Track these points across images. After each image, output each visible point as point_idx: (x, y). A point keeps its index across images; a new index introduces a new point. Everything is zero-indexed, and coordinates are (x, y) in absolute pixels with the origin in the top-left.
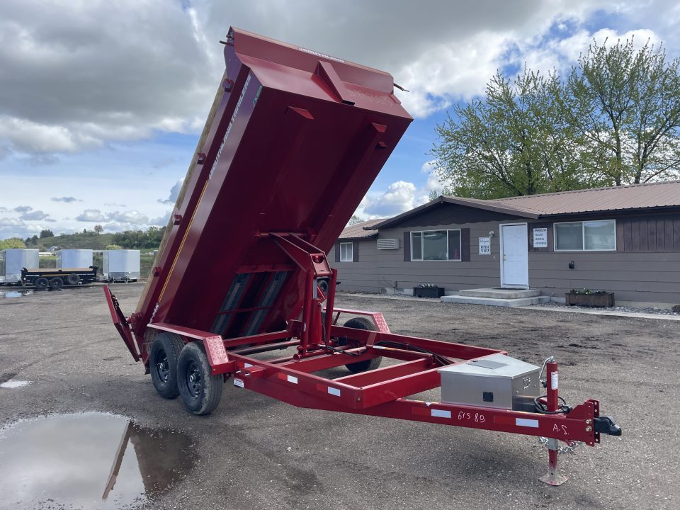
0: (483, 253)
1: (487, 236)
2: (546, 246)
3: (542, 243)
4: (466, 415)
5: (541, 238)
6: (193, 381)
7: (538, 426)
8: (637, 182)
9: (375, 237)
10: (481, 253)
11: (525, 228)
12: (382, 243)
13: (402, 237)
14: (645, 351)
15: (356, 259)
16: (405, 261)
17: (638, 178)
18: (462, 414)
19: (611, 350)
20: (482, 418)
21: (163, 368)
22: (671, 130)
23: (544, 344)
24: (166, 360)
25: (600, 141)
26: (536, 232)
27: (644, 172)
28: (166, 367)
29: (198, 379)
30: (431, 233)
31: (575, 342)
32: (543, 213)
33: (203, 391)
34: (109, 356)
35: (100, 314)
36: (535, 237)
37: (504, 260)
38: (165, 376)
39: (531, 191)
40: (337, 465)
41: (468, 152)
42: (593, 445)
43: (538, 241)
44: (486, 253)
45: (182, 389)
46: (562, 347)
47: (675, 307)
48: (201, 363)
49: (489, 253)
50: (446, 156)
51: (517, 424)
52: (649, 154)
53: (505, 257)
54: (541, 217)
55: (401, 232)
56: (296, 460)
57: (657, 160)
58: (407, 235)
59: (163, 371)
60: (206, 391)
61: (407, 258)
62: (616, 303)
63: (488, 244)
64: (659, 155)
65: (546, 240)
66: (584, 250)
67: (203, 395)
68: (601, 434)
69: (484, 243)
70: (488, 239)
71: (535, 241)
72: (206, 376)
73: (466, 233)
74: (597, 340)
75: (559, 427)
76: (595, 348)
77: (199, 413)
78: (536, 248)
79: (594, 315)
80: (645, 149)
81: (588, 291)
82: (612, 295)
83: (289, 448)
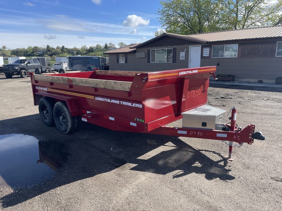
0: (182, 59)
1: (184, 51)
2: (208, 55)
3: (207, 54)
4: (194, 133)
5: (207, 52)
6: (62, 119)
7: (226, 137)
8: (243, 28)
9: (134, 52)
10: (181, 59)
11: (200, 48)
12: (138, 55)
13: (147, 52)
14: (251, 99)
15: (126, 61)
16: (148, 63)
17: (243, 26)
18: (192, 132)
19: (237, 99)
20: (201, 134)
21: (46, 113)
22: (259, 5)
23: (210, 97)
24: (47, 109)
25: (230, 9)
26: (204, 50)
27: (246, 23)
28: (47, 112)
29: (64, 118)
30: (159, 50)
31: (223, 97)
32: (208, 41)
33: (67, 124)
34: (18, 107)
35: (10, 87)
36: (204, 52)
37: (190, 62)
38: (47, 116)
39: (200, 32)
40: (135, 155)
41: (174, 13)
42: (251, 144)
43: (205, 53)
44: (183, 59)
45: (57, 123)
46: (218, 98)
47: (259, 81)
48: (65, 111)
49: (184, 59)
50: (164, 15)
51: (217, 136)
52: (249, 15)
53: (191, 61)
54: (207, 42)
55: (146, 50)
56: (115, 154)
57: (252, 18)
58: (149, 51)
59: (46, 114)
60: (69, 124)
61: (149, 61)
62: (235, 79)
63: (184, 55)
64: (253, 16)
65: (208, 53)
66: (224, 57)
67: (68, 125)
68: (254, 139)
69: (182, 55)
70: (184, 53)
71: (204, 54)
72: (68, 117)
73: (175, 50)
74: (231, 95)
75: (236, 137)
76: (231, 99)
77: (66, 133)
78: (204, 57)
79: (227, 85)
80: (248, 13)
81: (224, 75)
82: (234, 76)
83: (111, 149)
